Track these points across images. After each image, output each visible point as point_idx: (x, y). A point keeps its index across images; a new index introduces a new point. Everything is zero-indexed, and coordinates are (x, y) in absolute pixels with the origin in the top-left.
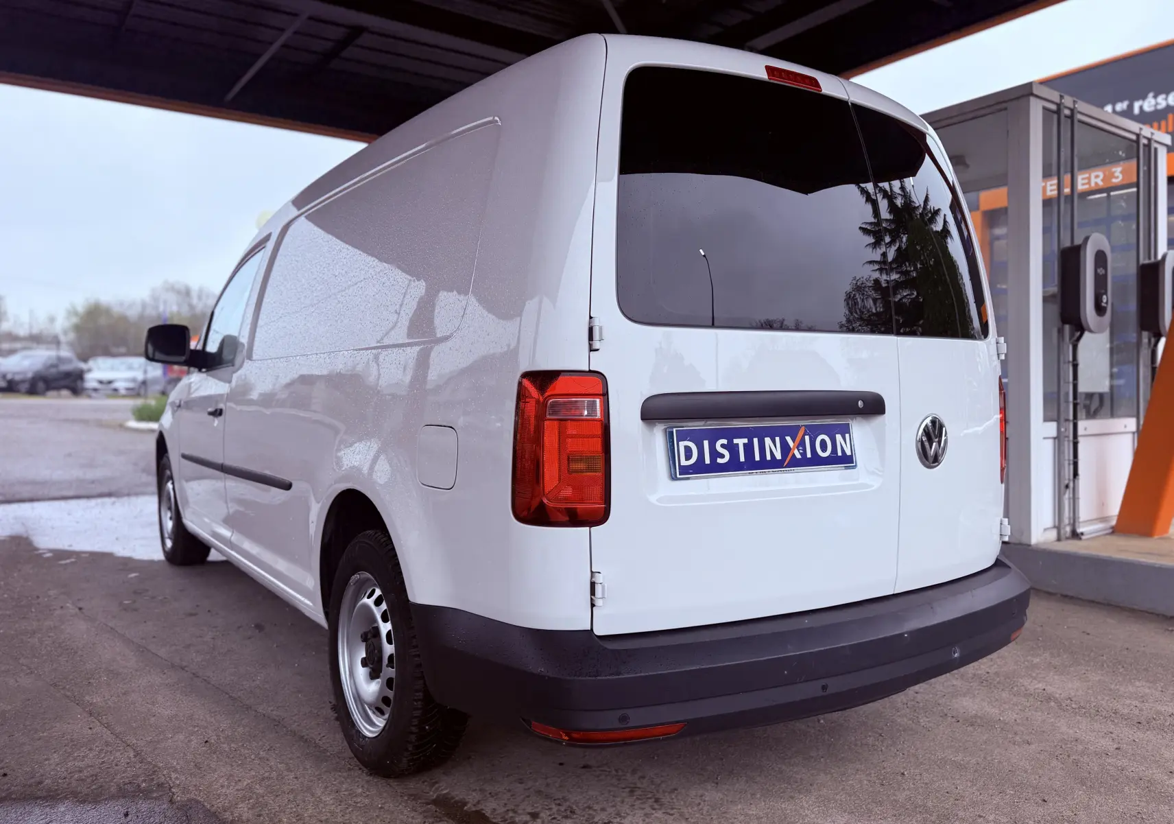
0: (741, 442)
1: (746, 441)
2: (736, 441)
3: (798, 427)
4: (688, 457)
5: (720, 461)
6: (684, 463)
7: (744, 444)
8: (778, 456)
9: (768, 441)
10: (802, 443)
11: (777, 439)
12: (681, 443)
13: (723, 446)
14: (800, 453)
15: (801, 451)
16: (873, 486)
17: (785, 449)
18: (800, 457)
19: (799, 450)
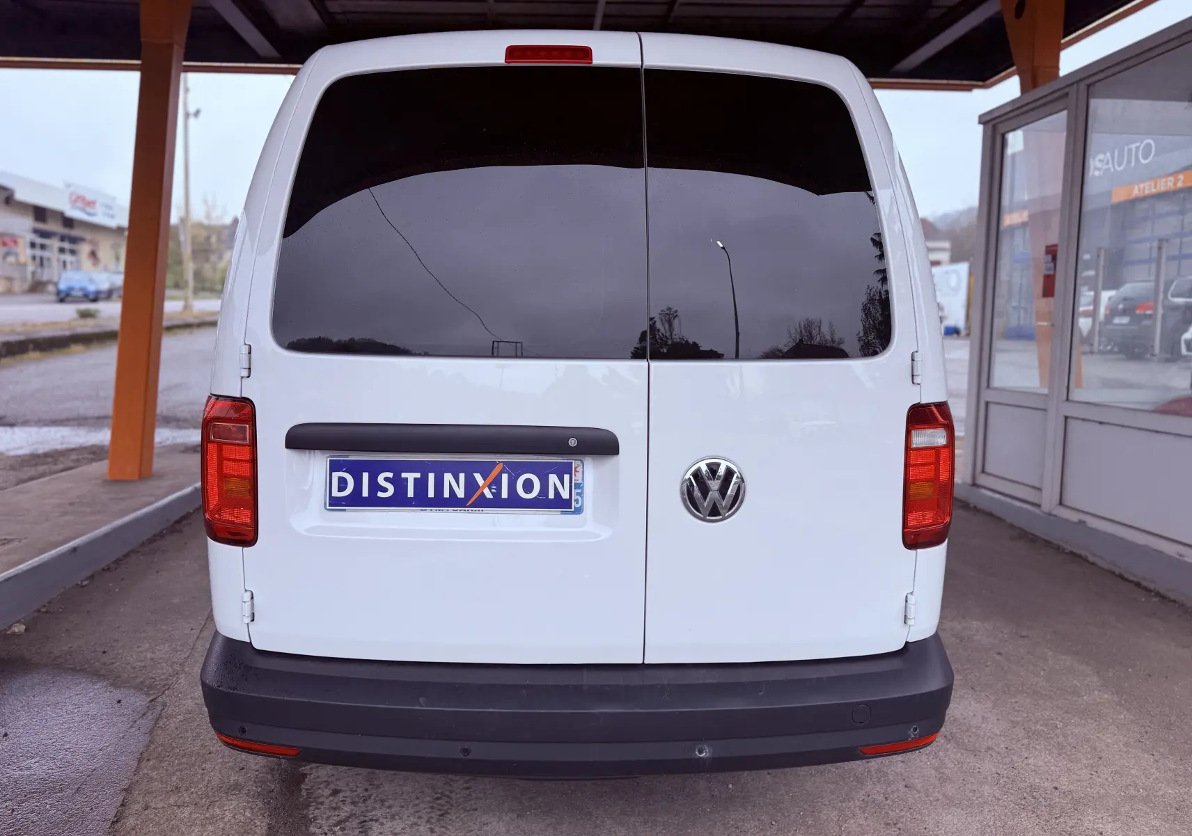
0: (411, 477)
1: (418, 475)
2: (404, 475)
3: (494, 464)
4: (341, 489)
5: (380, 494)
6: (335, 493)
7: (415, 479)
8: (460, 493)
9: (448, 477)
10: (497, 482)
11: (462, 476)
12: (334, 474)
13: (386, 479)
14: (492, 493)
15: (494, 491)
16: (599, 536)
17: (471, 486)
18: (491, 497)
19: (490, 489)
